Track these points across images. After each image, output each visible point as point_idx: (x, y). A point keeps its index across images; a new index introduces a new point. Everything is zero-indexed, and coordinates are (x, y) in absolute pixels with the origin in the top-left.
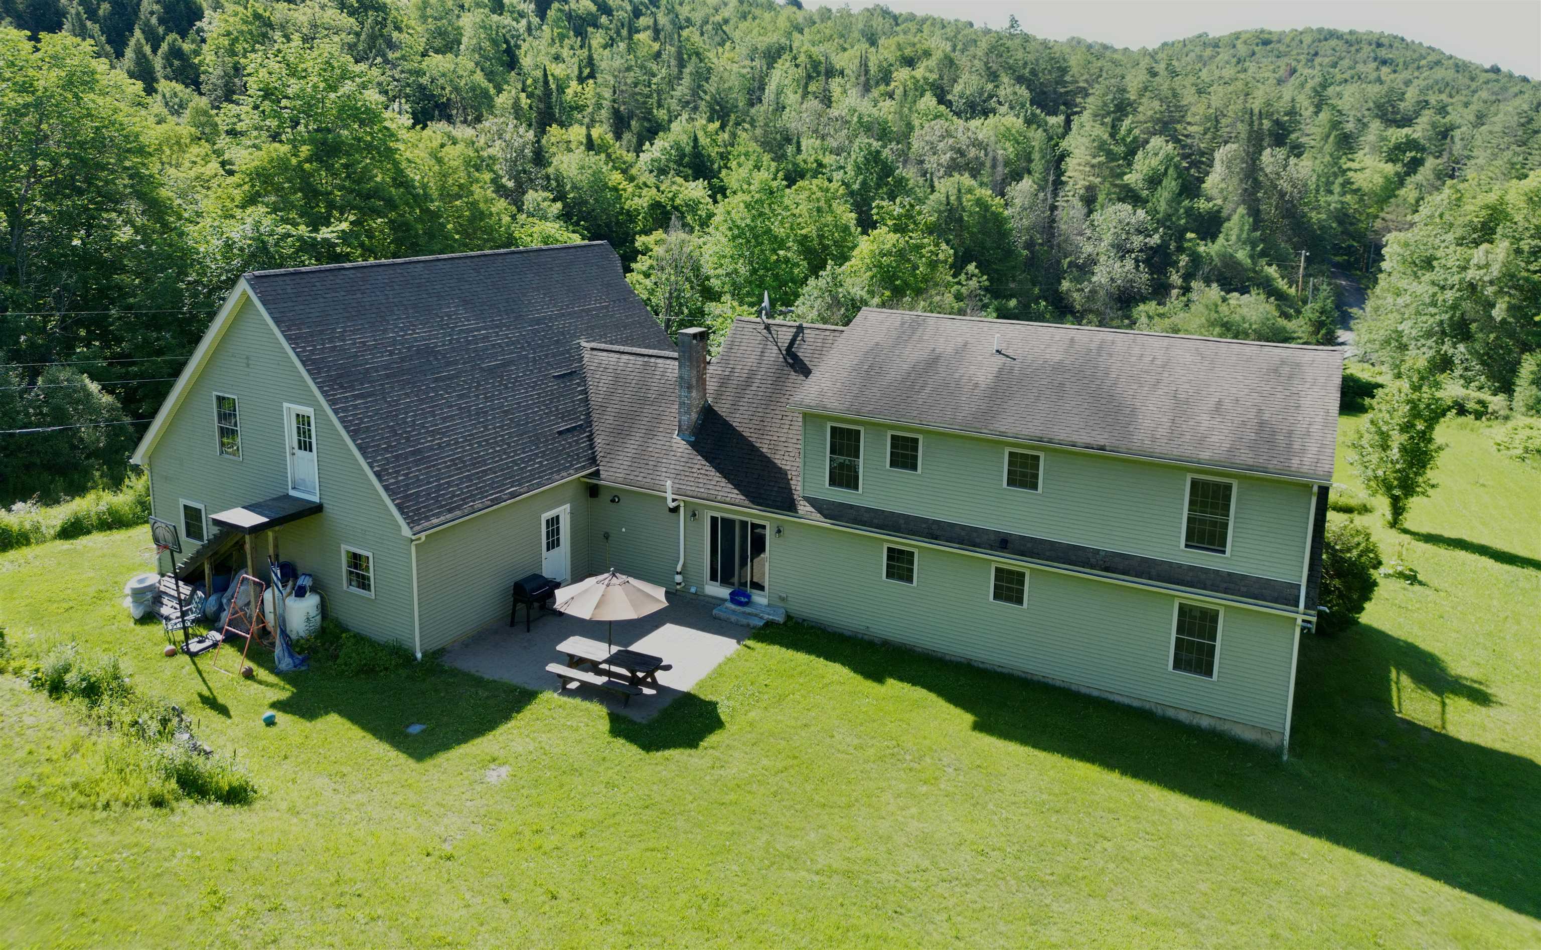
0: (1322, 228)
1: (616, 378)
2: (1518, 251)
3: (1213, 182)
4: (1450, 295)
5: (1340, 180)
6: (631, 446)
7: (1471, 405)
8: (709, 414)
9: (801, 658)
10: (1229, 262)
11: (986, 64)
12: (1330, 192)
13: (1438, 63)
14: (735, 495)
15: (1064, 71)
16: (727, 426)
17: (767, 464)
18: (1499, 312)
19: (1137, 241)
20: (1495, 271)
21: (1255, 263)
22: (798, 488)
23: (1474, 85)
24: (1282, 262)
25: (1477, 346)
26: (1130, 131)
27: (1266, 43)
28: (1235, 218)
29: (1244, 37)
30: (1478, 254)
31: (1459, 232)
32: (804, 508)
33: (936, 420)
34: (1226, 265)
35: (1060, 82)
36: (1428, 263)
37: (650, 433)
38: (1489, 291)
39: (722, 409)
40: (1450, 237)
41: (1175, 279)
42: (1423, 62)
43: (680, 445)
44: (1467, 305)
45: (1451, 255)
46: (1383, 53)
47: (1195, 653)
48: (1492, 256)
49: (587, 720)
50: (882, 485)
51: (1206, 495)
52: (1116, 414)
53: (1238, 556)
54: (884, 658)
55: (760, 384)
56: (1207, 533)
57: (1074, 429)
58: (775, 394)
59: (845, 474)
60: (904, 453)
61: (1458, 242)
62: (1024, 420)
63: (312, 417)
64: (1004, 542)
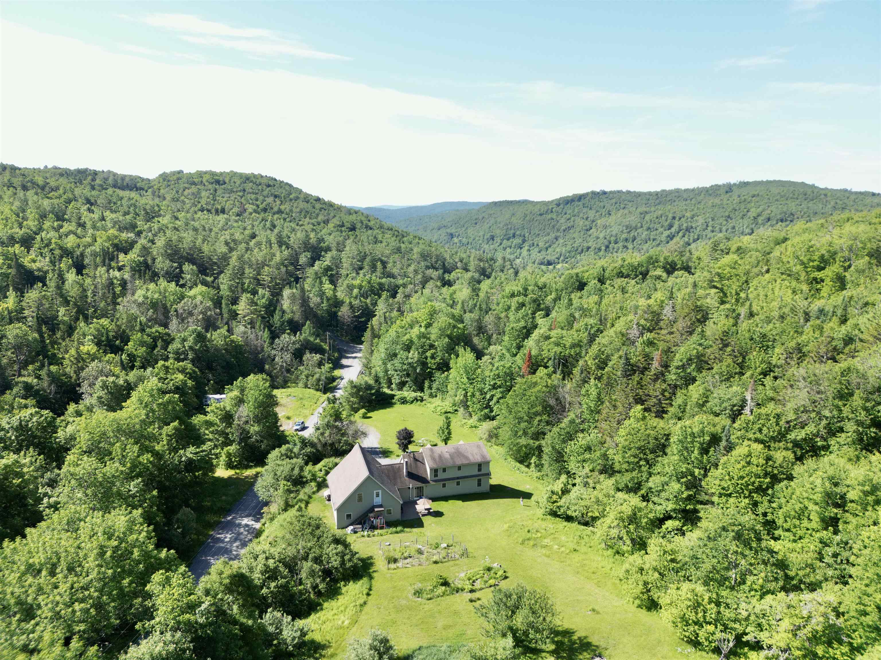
0: (322, 317)
1: (388, 470)
2: (419, 353)
4: (406, 367)
5: (325, 298)
6: (399, 481)
7: (418, 398)
9: (441, 502)
10: (307, 342)
12: (323, 303)
13: (297, 197)
14: (420, 483)
15: (202, 252)
16: (413, 474)
17: (423, 478)
18: (418, 371)
21: (316, 340)
22: (429, 479)
23: (316, 211)
25: (412, 378)
26: (249, 286)
27: (218, 182)
28: (307, 325)
29: (205, 177)
30: (410, 354)
31: (401, 346)
32: (431, 482)
33: (450, 465)
35: (201, 257)
36: (395, 355)
37: (400, 478)
38: (415, 365)
39: (410, 471)
40: (399, 347)
42: (291, 196)
44: (410, 369)
45: (403, 354)
46: (272, 190)
47: (479, 484)
48: (414, 355)
49: (429, 517)
50: (441, 475)
51: (480, 465)
52: (467, 458)
53: (483, 471)
54: (446, 498)
55: (413, 465)
56: (480, 470)
57: (465, 462)
58: (416, 467)
59: (436, 476)
60: (444, 470)
61: (402, 349)
62: (459, 462)
63: (380, 491)
64: (458, 478)
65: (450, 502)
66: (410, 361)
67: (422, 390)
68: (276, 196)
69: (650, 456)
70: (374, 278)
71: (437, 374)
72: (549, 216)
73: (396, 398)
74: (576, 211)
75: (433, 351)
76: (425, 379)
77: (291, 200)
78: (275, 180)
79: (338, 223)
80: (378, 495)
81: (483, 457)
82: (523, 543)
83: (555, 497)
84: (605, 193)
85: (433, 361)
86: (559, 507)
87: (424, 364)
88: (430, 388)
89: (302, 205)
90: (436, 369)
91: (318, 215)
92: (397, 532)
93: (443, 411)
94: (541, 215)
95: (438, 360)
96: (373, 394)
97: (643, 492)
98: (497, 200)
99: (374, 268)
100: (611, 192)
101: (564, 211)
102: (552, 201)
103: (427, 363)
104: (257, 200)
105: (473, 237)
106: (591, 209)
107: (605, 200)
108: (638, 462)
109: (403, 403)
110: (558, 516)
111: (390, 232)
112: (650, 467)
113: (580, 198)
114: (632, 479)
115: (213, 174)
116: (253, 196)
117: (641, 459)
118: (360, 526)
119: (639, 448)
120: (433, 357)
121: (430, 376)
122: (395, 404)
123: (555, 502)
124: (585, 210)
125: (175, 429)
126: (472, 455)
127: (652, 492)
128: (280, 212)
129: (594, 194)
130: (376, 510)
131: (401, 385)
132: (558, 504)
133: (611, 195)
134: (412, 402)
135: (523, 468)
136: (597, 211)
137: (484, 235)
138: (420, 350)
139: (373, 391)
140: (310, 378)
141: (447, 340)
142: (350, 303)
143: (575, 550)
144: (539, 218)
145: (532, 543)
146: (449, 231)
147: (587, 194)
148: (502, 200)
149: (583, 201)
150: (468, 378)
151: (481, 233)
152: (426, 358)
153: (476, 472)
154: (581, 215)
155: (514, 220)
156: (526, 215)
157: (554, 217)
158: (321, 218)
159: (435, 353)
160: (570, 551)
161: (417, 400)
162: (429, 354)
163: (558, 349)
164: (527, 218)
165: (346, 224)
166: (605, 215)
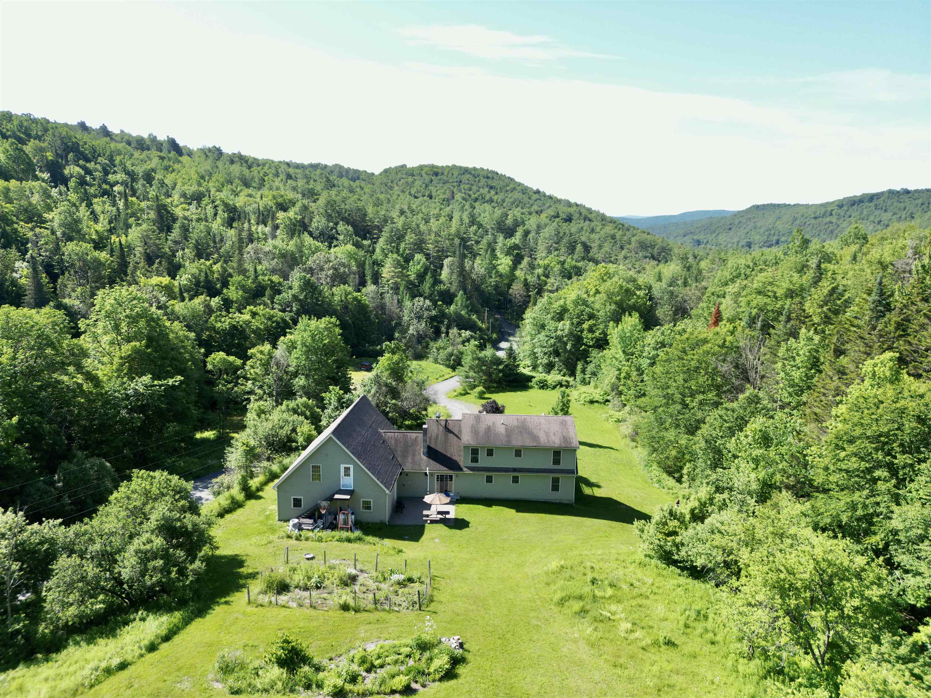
0: (489, 293)
1: (396, 440)
2: (573, 323)
3: (445, 274)
4: (552, 341)
5: (494, 271)
6: (410, 459)
7: (564, 383)
8: (429, 447)
9: (471, 506)
10: (458, 316)
11: (326, 211)
12: (491, 277)
13: (514, 189)
14: (445, 469)
15: (365, 215)
16: (436, 451)
17: (450, 459)
18: (569, 347)
19: (426, 314)
20: (566, 331)
21: (469, 315)
22: (462, 464)
23: (531, 202)
24: (477, 312)
25: (562, 358)
26: (404, 250)
27: (436, 174)
28: (459, 295)
29: (426, 169)
30: (560, 325)
31: (552, 315)
32: (465, 469)
33: (498, 444)
34: (457, 317)
35: (364, 220)
36: (543, 327)
37: (414, 455)
38: (565, 339)
39: (433, 446)
40: (549, 316)
41: (443, 329)
42: (508, 188)
43: (424, 458)
44: (558, 344)
45: (551, 325)
46: (490, 182)
47: (555, 487)
48: (565, 326)
49: (441, 527)
50: (484, 461)
51: (557, 454)
52: (535, 438)
53: (563, 465)
54: (488, 502)
55: (441, 437)
56: (557, 461)
57: (529, 443)
58: (446, 440)
59: (475, 460)
60: (490, 453)
61: (552, 319)
62: (517, 442)
63: (351, 467)
64: (515, 470)
65: (495, 508)
66: (559, 333)
67: (573, 374)
68: (491, 188)
69: (901, 459)
70: (569, 260)
71: (594, 353)
72: (828, 219)
73: (534, 380)
74: (865, 213)
75: (591, 322)
76: (578, 359)
77: (507, 191)
78: (497, 173)
79: (553, 213)
80: (347, 474)
81: (565, 439)
82: (562, 602)
83: (673, 524)
84: (907, 192)
85: (590, 336)
86: (678, 546)
87: (578, 340)
88: (583, 371)
89: (517, 195)
90: (593, 346)
91: (532, 205)
92: (349, 540)
93: (588, 399)
94: (815, 218)
95: (597, 334)
96: (500, 371)
97: (876, 539)
98: (759, 204)
99: (572, 249)
100: (917, 191)
101: (848, 213)
102: (833, 203)
103: (582, 338)
104: (470, 190)
105: (724, 244)
106: (886, 211)
107: (907, 200)
108: (869, 471)
109: (542, 388)
110: (675, 563)
111: (611, 225)
112: (901, 483)
113: (872, 198)
114: (853, 507)
115: (433, 166)
116: (467, 187)
117: (879, 465)
118: (311, 521)
119: (875, 439)
120: (591, 330)
121: (584, 356)
122: (532, 387)
123: (674, 533)
124: (877, 212)
125: (136, 351)
126: (547, 434)
127: (899, 542)
128: (491, 201)
129: (891, 193)
130: (337, 496)
131: (549, 367)
132: (678, 539)
133: (916, 195)
134: (554, 387)
135: (671, 482)
136: (895, 214)
137: (738, 242)
138: (575, 321)
139: (501, 367)
140: (441, 351)
141: (613, 307)
142: (526, 280)
143: (669, 643)
144: (813, 221)
145: (577, 606)
146: (695, 237)
147: (882, 193)
148: (766, 203)
149: (875, 202)
150: (624, 352)
151: (735, 240)
152: (582, 331)
153: (549, 464)
154: (871, 218)
155: (779, 225)
156: (795, 219)
157: (834, 220)
158: (535, 208)
159: (595, 325)
160: (656, 643)
161: (562, 386)
162: (585, 326)
163: (760, 300)
164: (798, 222)
165: (561, 215)
166: (906, 219)
